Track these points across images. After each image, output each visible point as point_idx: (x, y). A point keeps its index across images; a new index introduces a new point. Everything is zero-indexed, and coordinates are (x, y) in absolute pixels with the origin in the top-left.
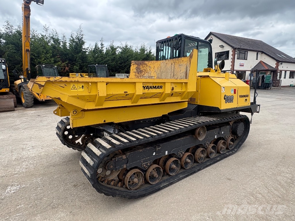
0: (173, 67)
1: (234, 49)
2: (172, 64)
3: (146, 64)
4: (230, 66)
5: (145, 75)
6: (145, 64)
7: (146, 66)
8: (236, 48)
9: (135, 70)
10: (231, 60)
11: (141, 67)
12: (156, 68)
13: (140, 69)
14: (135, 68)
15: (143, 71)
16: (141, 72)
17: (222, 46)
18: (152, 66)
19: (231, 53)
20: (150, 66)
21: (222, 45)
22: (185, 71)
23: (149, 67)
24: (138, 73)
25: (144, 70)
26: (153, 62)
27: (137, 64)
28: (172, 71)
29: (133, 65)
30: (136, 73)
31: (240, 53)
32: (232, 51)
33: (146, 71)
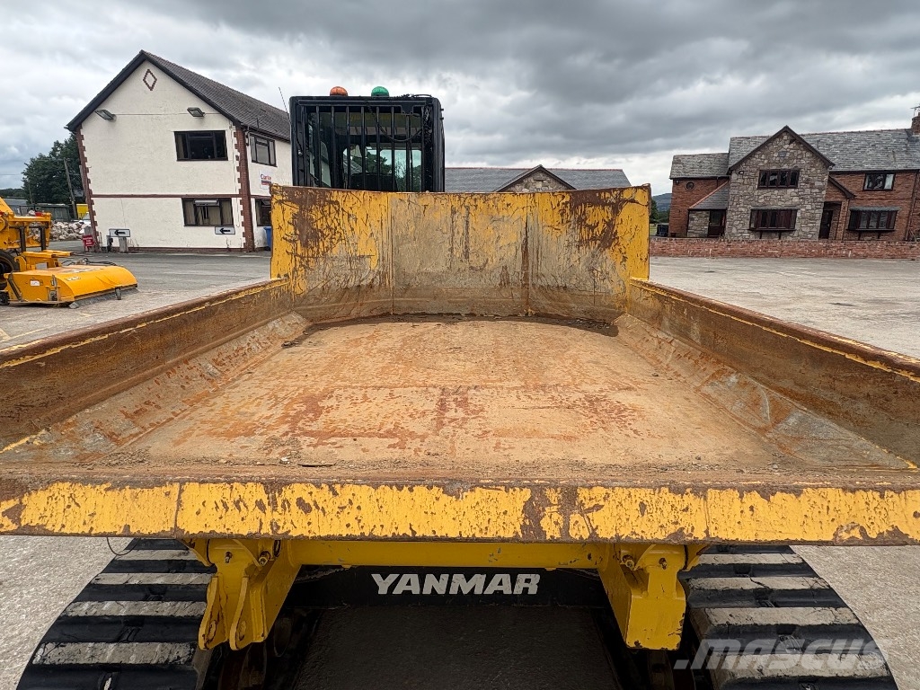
0: (460, 222)
1: (242, 129)
2: (454, 212)
3: (337, 203)
4: (237, 181)
5: (335, 252)
6: (331, 202)
7: (338, 212)
8: (246, 127)
9: (291, 227)
10: (237, 164)
11: (315, 214)
12: (374, 222)
13: (310, 222)
14: (289, 218)
15: (323, 235)
16: (317, 239)
17: (198, 114)
18: (361, 215)
19: (231, 142)
20: (350, 212)
21: (198, 109)
22: (520, 241)
23: (349, 215)
24: (305, 245)
25: (328, 227)
26: (361, 197)
27: (300, 202)
28: (458, 237)
29: (280, 202)
30: (294, 241)
31: (256, 142)
32: (235, 135)
33: (338, 235)
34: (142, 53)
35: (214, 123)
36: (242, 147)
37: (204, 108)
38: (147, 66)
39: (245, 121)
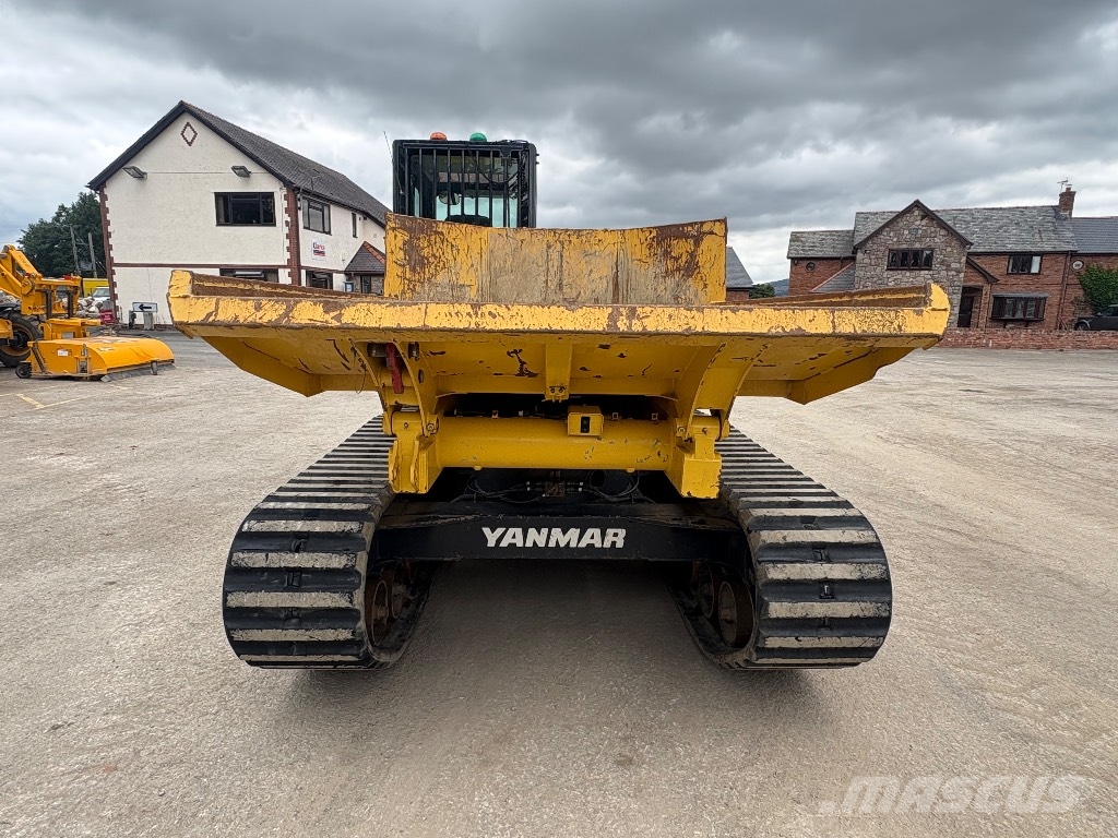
0: (555, 256)
1: (293, 191)
2: (549, 247)
3: (442, 233)
5: (439, 278)
6: (436, 233)
7: (442, 242)
8: (299, 189)
9: (402, 253)
10: (286, 230)
11: (423, 242)
12: (475, 253)
13: (417, 249)
14: (400, 244)
15: (429, 262)
16: (423, 266)
17: (243, 173)
18: (462, 245)
19: (280, 205)
20: (454, 243)
21: (243, 168)
22: (611, 275)
23: (452, 246)
24: (413, 270)
25: (434, 255)
26: (463, 230)
27: (410, 230)
28: (552, 270)
29: (394, 229)
30: (404, 265)
31: (309, 207)
32: (286, 198)
33: (441, 264)
34: (182, 104)
35: (262, 183)
36: (292, 211)
37: (251, 166)
38: (187, 119)
39: (298, 183)
